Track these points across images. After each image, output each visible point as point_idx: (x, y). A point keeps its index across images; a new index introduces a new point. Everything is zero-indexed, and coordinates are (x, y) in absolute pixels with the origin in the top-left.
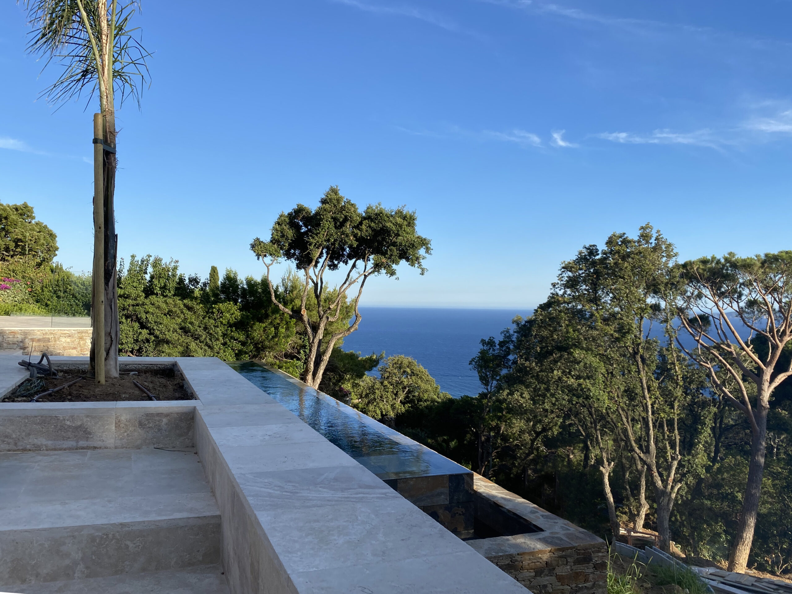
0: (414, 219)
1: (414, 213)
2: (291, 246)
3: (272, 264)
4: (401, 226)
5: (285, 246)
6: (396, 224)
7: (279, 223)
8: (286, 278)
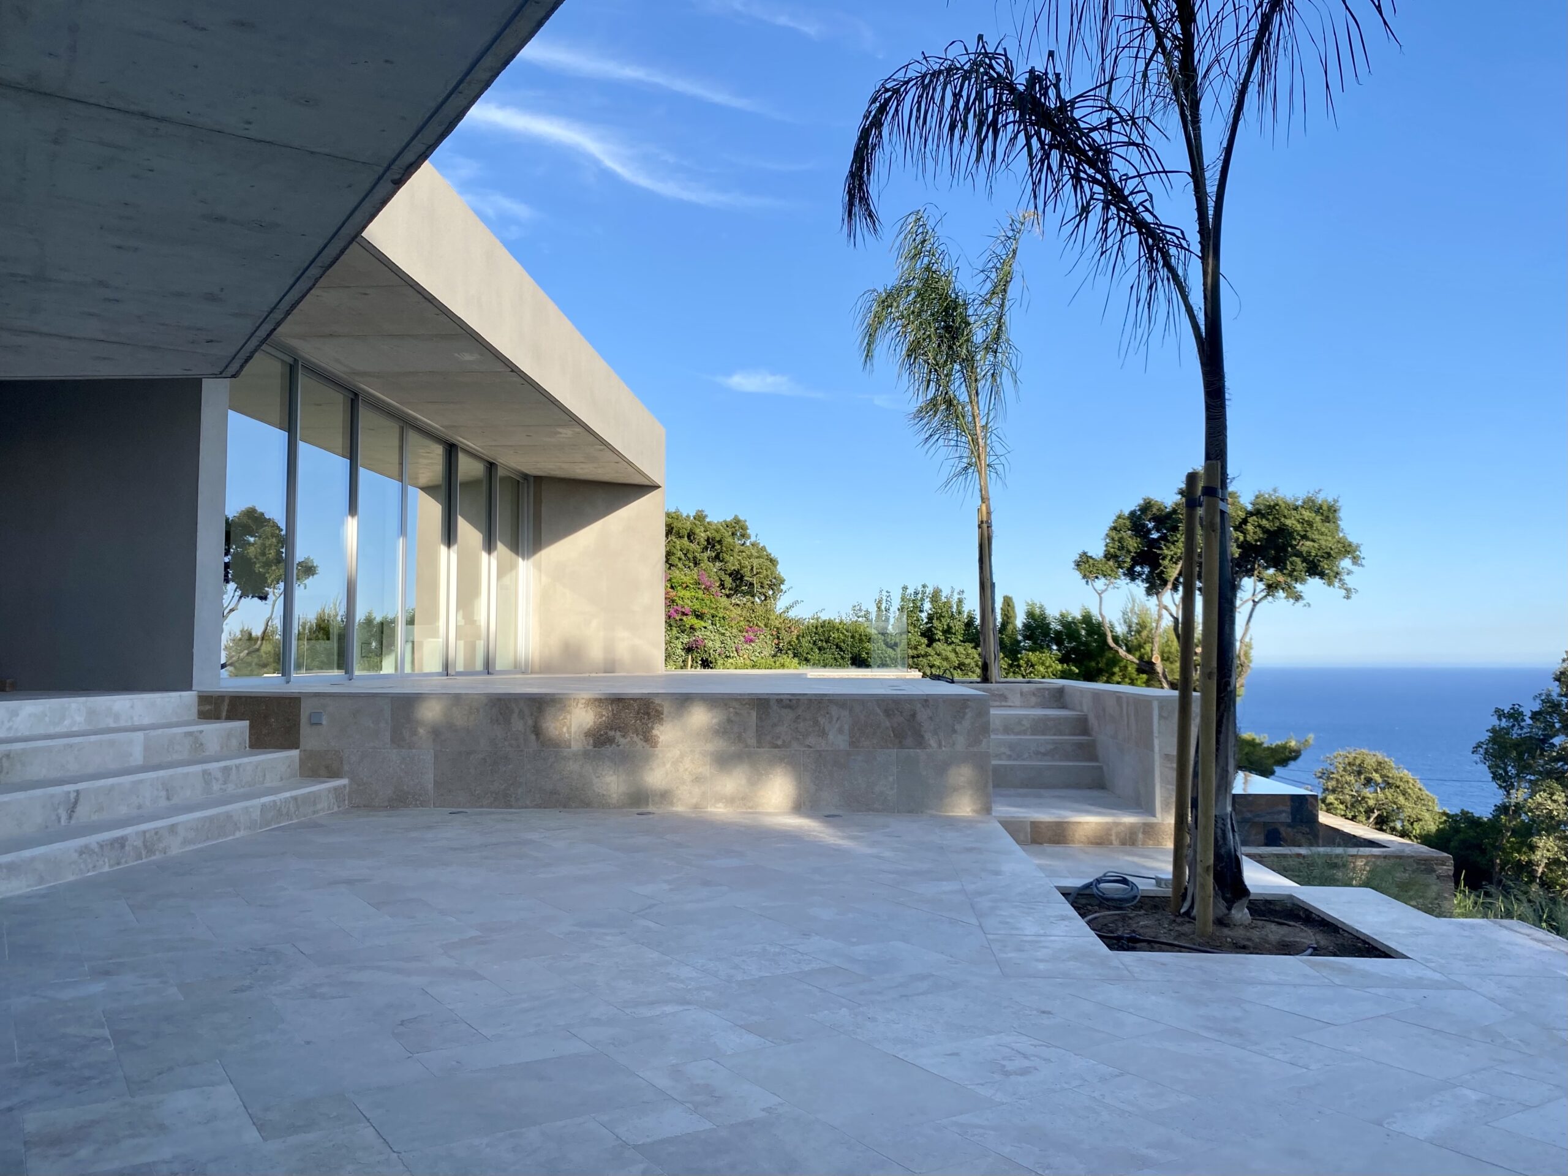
0: (1335, 511)
1: (1336, 501)
2: (1135, 562)
3: (1106, 590)
4: (1310, 524)
5: (1125, 562)
6: (1302, 522)
7: (1114, 529)
8: (1128, 610)
